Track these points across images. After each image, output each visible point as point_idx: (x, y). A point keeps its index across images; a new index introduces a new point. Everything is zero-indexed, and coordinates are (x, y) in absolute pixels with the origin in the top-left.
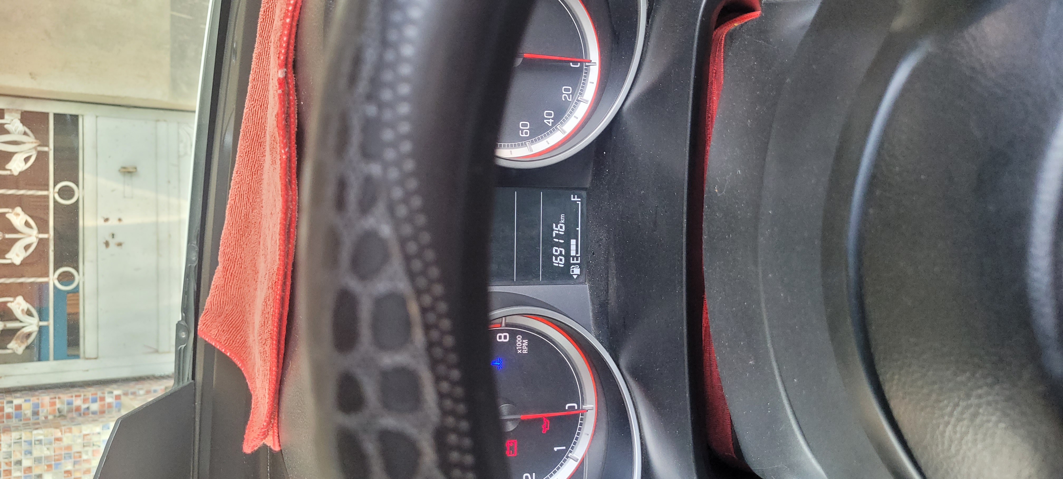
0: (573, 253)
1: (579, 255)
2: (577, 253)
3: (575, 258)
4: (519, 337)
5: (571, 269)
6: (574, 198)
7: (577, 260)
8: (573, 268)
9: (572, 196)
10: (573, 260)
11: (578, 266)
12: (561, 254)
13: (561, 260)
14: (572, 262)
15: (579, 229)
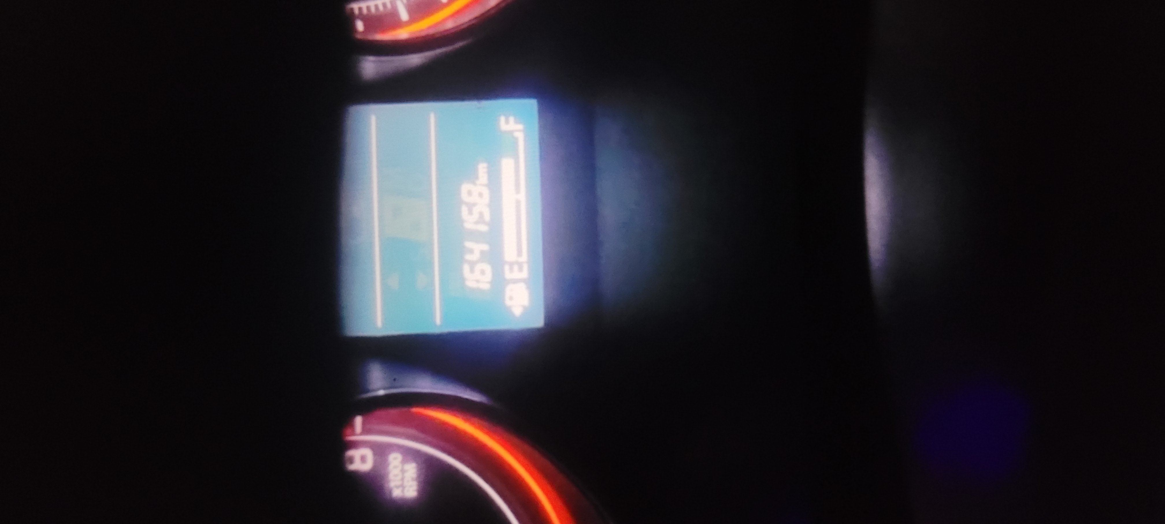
0: (510, 254)
1: (524, 258)
2: (519, 253)
3: (516, 268)
4: (395, 459)
5: (507, 295)
6: (507, 122)
7: (521, 269)
8: (512, 290)
9: (503, 119)
10: (511, 270)
11: (523, 285)
12: (482, 259)
13: (483, 272)
14: (508, 275)
15: (522, 196)
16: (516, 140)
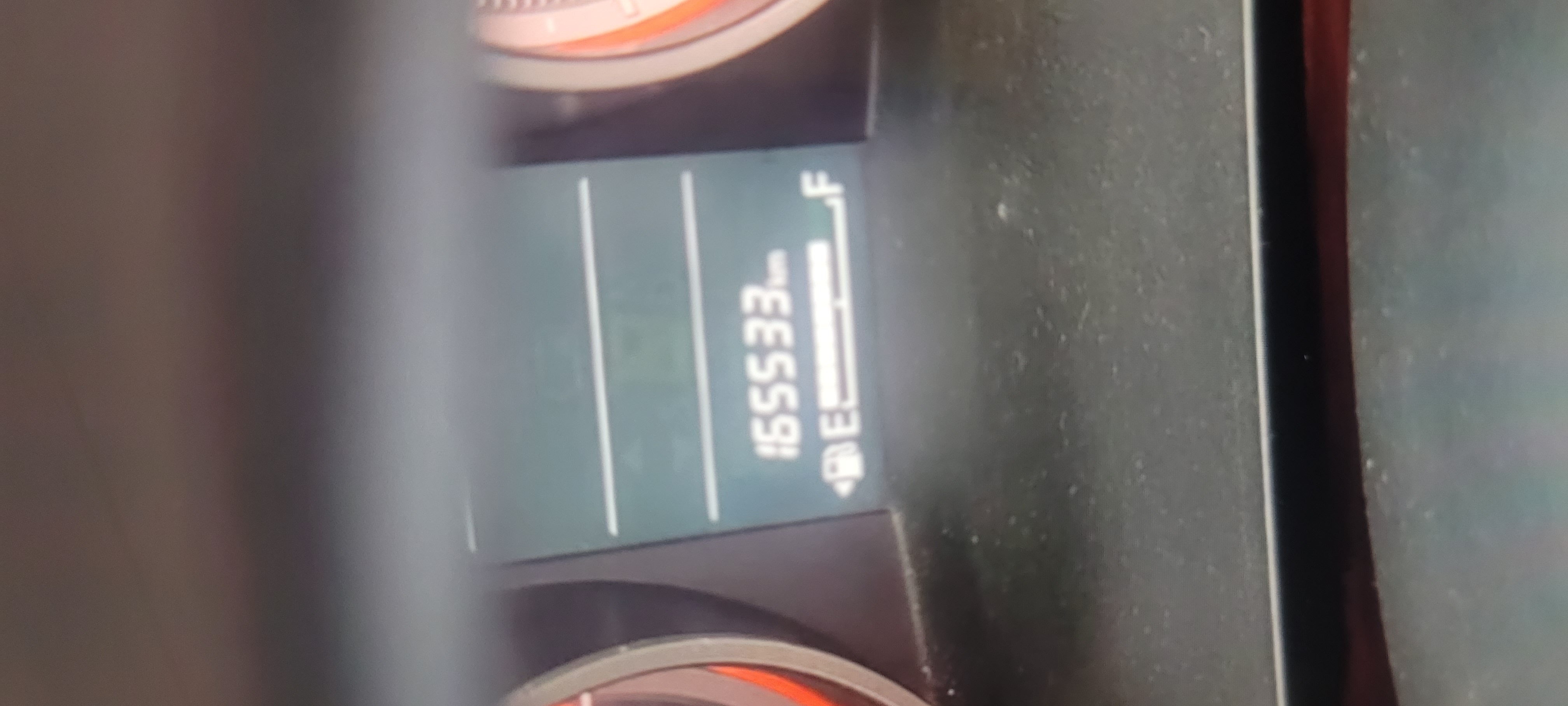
0: (828, 397)
1: (852, 402)
2: (844, 395)
3: (839, 419)
5: (827, 463)
6: (815, 182)
7: (847, 421)
8: (834, 455)
9: (806, 179)
10: (832, 424)
11: (852, 447)
12: (783, 409)
13: (785, 431)
14: (827, 431)
15: (845, 303)
16: (829, 212)
